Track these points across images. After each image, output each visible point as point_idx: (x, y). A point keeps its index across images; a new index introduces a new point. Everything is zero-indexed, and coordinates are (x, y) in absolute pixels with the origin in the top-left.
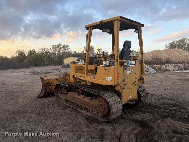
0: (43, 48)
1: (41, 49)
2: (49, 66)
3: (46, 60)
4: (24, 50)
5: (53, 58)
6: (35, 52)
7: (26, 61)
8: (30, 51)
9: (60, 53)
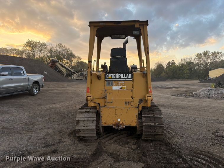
0: (185, 58)
1: (183, 59)
2: (190, 79)
3: (187, 73)
4: (163, 62)
5: (195, 70)
6: (175, 63)
7: (163, 74)
8: (169, 62)
9: (207, 64)
